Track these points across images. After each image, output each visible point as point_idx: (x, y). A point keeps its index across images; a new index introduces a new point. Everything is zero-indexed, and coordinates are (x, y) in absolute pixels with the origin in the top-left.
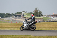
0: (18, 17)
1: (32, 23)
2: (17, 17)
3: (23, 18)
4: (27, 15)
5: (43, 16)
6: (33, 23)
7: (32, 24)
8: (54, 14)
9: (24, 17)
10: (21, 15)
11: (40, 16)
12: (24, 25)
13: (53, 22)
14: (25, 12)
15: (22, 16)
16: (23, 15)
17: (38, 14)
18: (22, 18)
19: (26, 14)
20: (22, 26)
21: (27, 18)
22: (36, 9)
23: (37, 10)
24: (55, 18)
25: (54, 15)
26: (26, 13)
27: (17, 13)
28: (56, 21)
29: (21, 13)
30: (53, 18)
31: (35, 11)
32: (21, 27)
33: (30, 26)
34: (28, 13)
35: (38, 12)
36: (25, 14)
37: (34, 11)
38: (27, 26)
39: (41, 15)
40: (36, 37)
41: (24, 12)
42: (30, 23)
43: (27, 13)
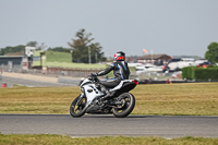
0: (10, 63)
1: (118, 87)
2: (6, 64)
3: (30, 67)
4: (44, 58)
5: (104, 60)
6: (122, 88)
7: (118, 92)
8: (147, 53)
9: (36, 63)
10: (21, 58)
11: (94, 62)
12: (85, 97)
13: (146, 82)
14: (38, 46)
15: (25, 60)
16: (30, 59)
17: (87, 53)
18: (26, 68)
19: (42, 54)
20: (78, 98)
21: (44, 68)
22: (80, 34)
23: (85, 37)
24: (150, 69)
25: (148, 58)
26: (40, 49)
27: (8, 49)
28: (156, 79)
29: (21, 49)
30: (143, 67)
31: (77, 42)
32: (74, 103)
33: (109, 98)
34: (50, 49)
35: (89, 44)
36: (37, 54)
37: (72, 43)
38: (98, 98)
39: (99, 56)
40: (78, 142)
41: (33, 44)
42: (109, 87)
43: (46, 49)
